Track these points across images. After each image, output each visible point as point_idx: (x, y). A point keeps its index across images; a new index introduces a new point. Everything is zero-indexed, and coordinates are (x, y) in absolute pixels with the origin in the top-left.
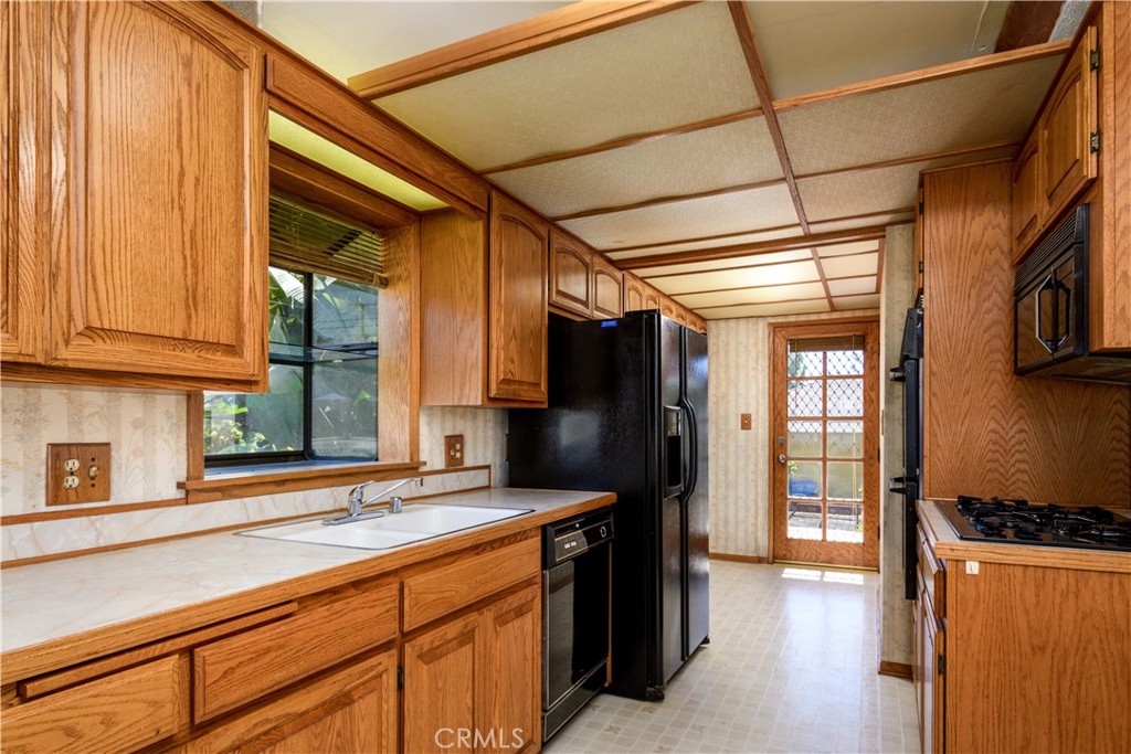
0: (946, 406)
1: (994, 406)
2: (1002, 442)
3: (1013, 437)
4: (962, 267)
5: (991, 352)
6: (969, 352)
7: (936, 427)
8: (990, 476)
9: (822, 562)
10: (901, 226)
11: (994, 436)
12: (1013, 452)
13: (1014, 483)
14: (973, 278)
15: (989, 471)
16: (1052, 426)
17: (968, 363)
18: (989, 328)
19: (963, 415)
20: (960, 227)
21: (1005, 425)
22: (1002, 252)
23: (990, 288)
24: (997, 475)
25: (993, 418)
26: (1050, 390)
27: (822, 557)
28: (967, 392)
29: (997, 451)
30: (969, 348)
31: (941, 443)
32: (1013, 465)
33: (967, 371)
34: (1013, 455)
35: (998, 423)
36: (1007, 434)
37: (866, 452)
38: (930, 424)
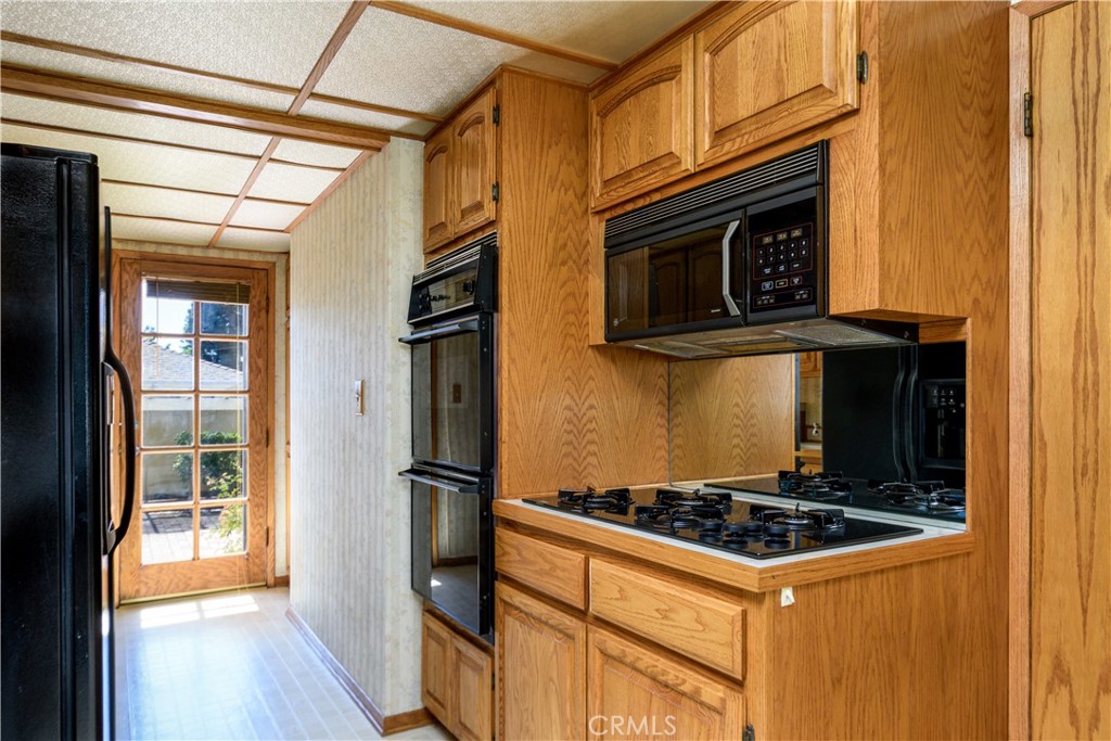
0: (525, 377)
1: (569, 378)
2: (575, 420)
3: (585, 414)
4: (540, 203)
5: (567, 313)
6: (547, 310)
7: (515, 403)
8: (566, 462)
9: (195, 589)
10: (408, 141)
11: (569, 414)
12: (584, 431)
13: (585, 468)
14: (550, 219)
15: (564, 455)
16: (615, 401)
17: (545, 326)
18: (565, 283)
19: (541, 388)
20: (538, 151)
21: (578, 401)
22: (576, 195)
23: (565, 235)
24: (571, 460)
25: (568, 392)
26: (614, 361)
27: (193, 583)
28: (544, 360)
29: (571, 431)
30: (547, 306)
31: (519, 424)
32: (585, 447)
33: (545, 334)
34: (584, 435)
35: (572, 397)
36: (580, 411)
37: (252, 435)
38: (510, 399)
